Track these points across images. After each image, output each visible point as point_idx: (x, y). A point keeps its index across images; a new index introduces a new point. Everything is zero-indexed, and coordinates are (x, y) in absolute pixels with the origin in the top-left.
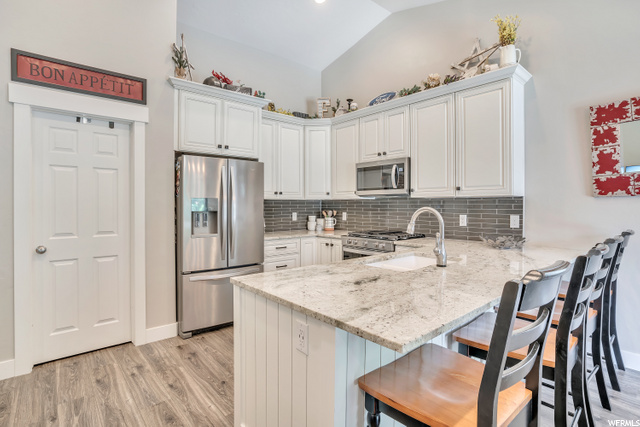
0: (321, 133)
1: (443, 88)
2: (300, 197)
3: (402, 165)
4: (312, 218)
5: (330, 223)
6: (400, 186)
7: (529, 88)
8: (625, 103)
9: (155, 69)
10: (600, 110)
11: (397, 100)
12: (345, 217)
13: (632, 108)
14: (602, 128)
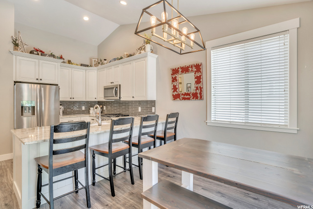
0: (93, 73)
1: (129, 58)
2: (84, 100)
3: (117, 88)
4: (92, 109)
8: (178, 68)
10: (173, 70)
12: (105, 108)
13: (180, 70)
14: (174, 76)
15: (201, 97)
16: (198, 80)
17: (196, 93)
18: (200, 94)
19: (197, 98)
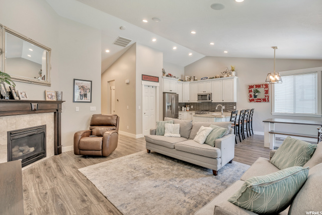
0: (187, 85)
1: (219, 78)
2: (181, 102)
3: (210, 95)
4: (183, 107)
5: (188, 108)
6: (210, 99)
7: (237, 79)
8: (253, 85)
9: (160, 75)
10: (250, 86)
11: (208, 80)
12: (192, 107)
13: (255, 86)
14: (250, 90)
15: (268, 101)
16: (267, 92)
17: (265, 99)
18: (268, 99)
19: (266, 101)
